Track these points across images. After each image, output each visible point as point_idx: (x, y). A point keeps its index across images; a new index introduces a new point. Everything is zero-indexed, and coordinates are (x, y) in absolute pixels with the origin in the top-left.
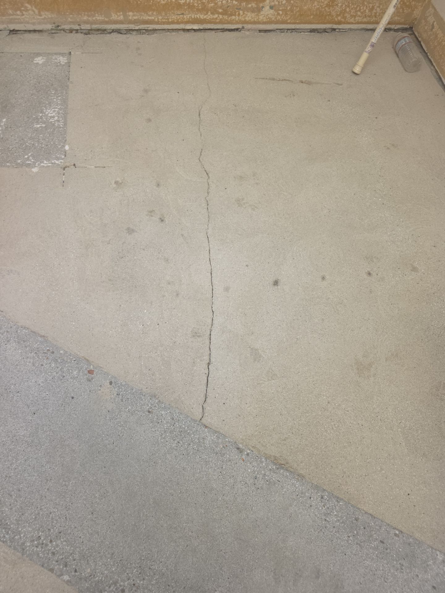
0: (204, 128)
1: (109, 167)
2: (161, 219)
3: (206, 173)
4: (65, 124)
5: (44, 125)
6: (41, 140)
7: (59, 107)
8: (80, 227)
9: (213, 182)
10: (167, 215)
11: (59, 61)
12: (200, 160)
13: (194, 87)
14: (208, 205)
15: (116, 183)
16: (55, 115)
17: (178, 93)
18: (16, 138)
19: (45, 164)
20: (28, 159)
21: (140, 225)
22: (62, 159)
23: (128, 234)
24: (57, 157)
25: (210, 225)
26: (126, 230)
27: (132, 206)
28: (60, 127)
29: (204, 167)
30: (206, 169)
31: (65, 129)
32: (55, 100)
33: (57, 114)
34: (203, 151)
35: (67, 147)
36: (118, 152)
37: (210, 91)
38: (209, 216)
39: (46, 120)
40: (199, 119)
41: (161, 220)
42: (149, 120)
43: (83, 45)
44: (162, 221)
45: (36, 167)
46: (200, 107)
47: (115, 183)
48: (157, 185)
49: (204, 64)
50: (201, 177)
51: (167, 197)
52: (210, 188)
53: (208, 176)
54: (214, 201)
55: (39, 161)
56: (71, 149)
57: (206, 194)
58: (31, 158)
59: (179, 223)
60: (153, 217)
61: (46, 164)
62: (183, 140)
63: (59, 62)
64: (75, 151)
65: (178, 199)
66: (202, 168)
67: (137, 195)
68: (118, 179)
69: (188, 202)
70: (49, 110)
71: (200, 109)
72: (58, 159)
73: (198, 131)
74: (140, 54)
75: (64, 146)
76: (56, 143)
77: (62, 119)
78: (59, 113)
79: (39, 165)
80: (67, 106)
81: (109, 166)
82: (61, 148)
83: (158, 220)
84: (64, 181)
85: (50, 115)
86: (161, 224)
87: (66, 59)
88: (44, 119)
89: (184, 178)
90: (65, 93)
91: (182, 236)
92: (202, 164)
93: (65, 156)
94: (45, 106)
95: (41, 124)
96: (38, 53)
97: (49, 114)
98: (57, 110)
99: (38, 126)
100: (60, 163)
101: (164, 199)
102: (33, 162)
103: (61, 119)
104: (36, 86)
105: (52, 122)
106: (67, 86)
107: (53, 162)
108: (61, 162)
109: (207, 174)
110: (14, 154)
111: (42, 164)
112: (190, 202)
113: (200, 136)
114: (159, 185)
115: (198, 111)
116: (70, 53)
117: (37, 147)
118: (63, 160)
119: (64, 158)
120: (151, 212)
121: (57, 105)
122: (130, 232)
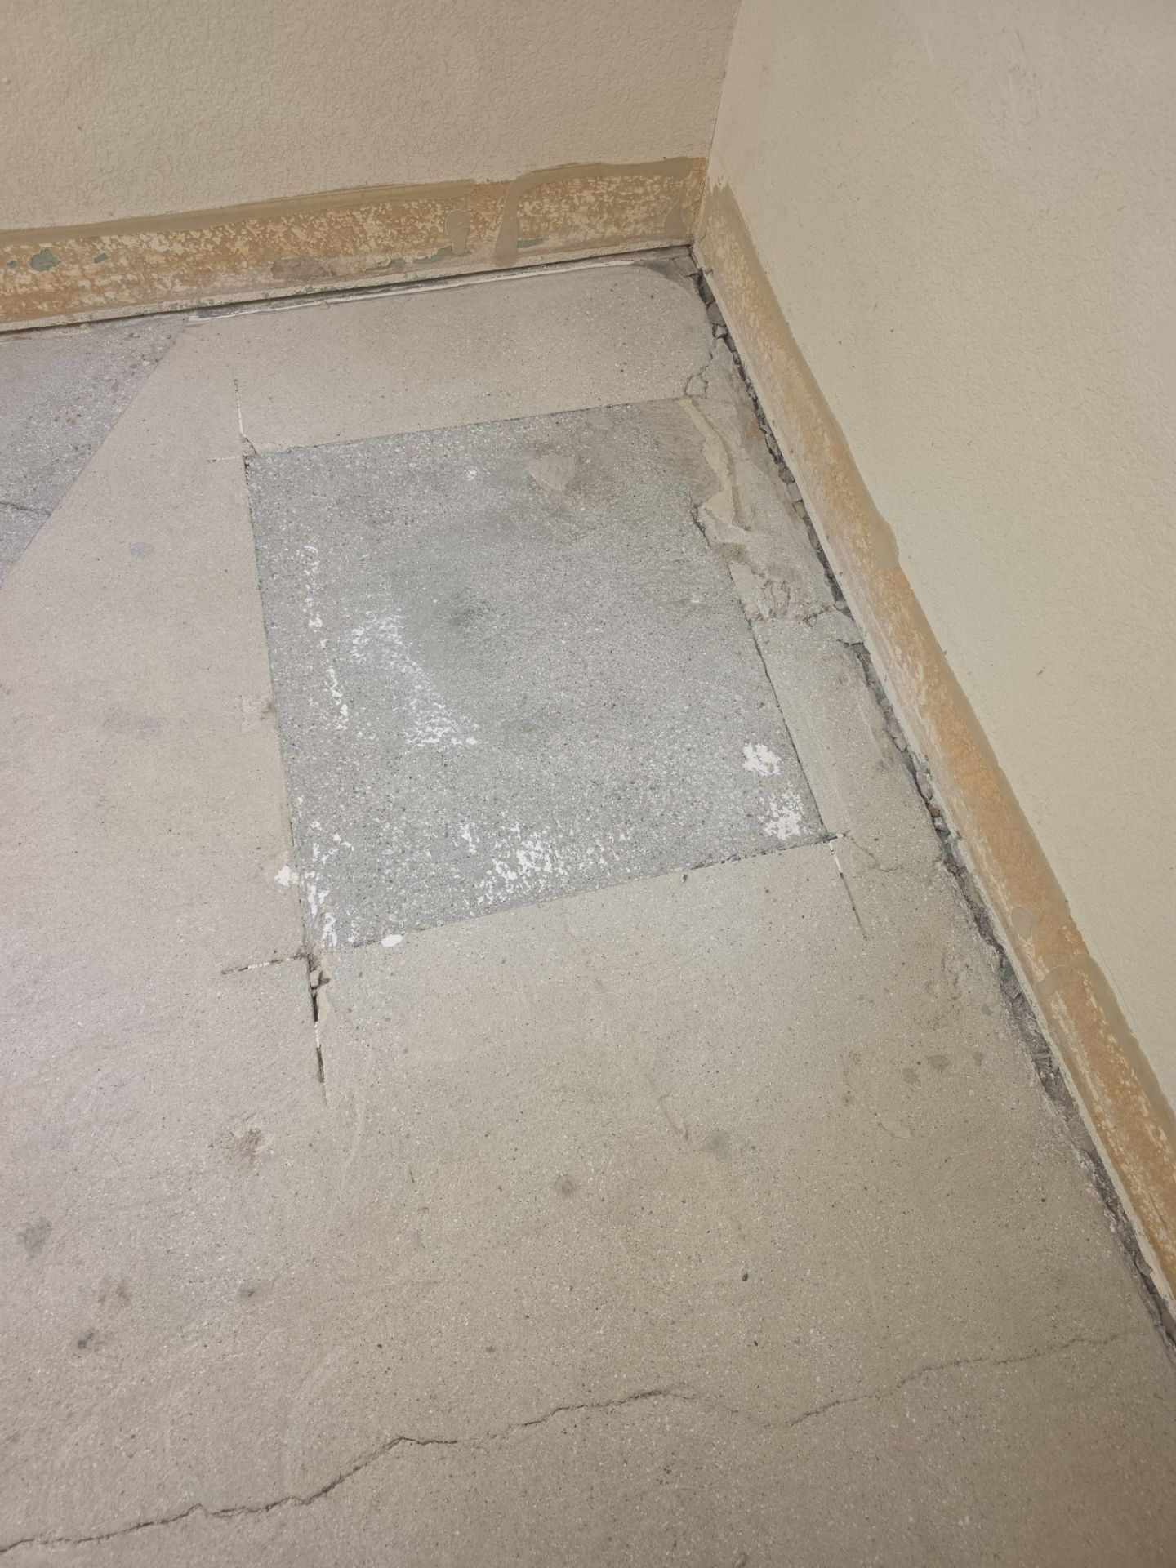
0: (570, 1430)
1: (324, 1094)
2: (91, 1336)
3: (327, 1483)
4: (489, 910)
5: (472, 850)
6: (407, 860)
7: (561, 871)
8: (54, 1066)
9: (284, 1525)
10: (109, 1357)
11: (775, 815)
12: (393, 1443)
13: (797, 1342)
14: (164, 1522)
15: (254, 1137)
16: (525, 869)
17: (746, 1278)
18: (407, 791)
19: (317, 896)
20: (327, 844)
21: (60, 1263)
22: (342, 940)
23: (22, 1229)
24: (348, 923)
25: (63, 1548)
26: (42, 1219)
27: (146, 1218)
28: (473, 899)
29: (357, 1469)
30: (348, 1481)
31: (468, 912)
32: (590, 851)
33: (529, 875)
34: (445, 1449)
35: (391, 941)
36: (394, 1109)
37: (800, 1421)
38: (108, 1536)
39: (497, 850)
40: (619, 1396)
41: (83, 1338)
42: (567, 1188)
43: (882, 867)
44: (82, 1344)
45: (301, 874)
46: (687, 1392)
47: (251, 1132)
48: (250, 1288)
49: (957, 1363)
50: (303, 1468)
51: (197, 1339)
52: (251, 1518)
53: (318, 1495)
54: (183, 1550)
55: (325, 876)
56: (390, 952)
57: (219, 1505)
58: (333, 851)
59: (70, 1415)
60: (98, 1305)
61: (317, 898)
62: (490, 1350)
63: (770, 817)
64: (382, 968)
65: (187, 1388)
66: (350, 1462)
67: (199, 1224)
68: (269, 1139)
69: (172, 1431)
70: (543, 846)
71: (678, 1391)
72: (342, 927)
73: (552, 1406)
74: (911, 1077)
75: (396, 929)
76: (404, 905)
77: (508, 895)
78: (535, 876)
79: (310, 880)
80: (575, 893)
81: (328, 1094)
82: (389, 923)
83: (85, 1326)
84: (247, 968)
85: (520, 854)
86: (68, 1341)
87: (796, 831)
88: (499, 842)
89: (293, 1392)
90: (629, 871)
91: (8, 1439)
92: (374, 1456)
93: (356, 945)
94: (555, 831)
95: (478, 840)
96: (794, 746)
97: (524, 852)
98: (548, 868)
99: (467, 836)
100: (324, 936)
101: (184, 1331)
102: (319, 862)
103: (510, 891)
104: (640, 782)
105: (493, 868)
106: (663, 870)
107: (328, 916)
108: (328, 939)
109: (326, 1490)
110: (343, 803)
111: (313, 889)
112: (173, 1443)
113: (523, 1421)
114: (251, 1293)
115: (663, 1384)
116: (827, 838)
117: (380, 856)
118: (339, 941)
119: (346, 943)
120: (122, 1293)
121: (568, 863)
122: (29, 1235)
